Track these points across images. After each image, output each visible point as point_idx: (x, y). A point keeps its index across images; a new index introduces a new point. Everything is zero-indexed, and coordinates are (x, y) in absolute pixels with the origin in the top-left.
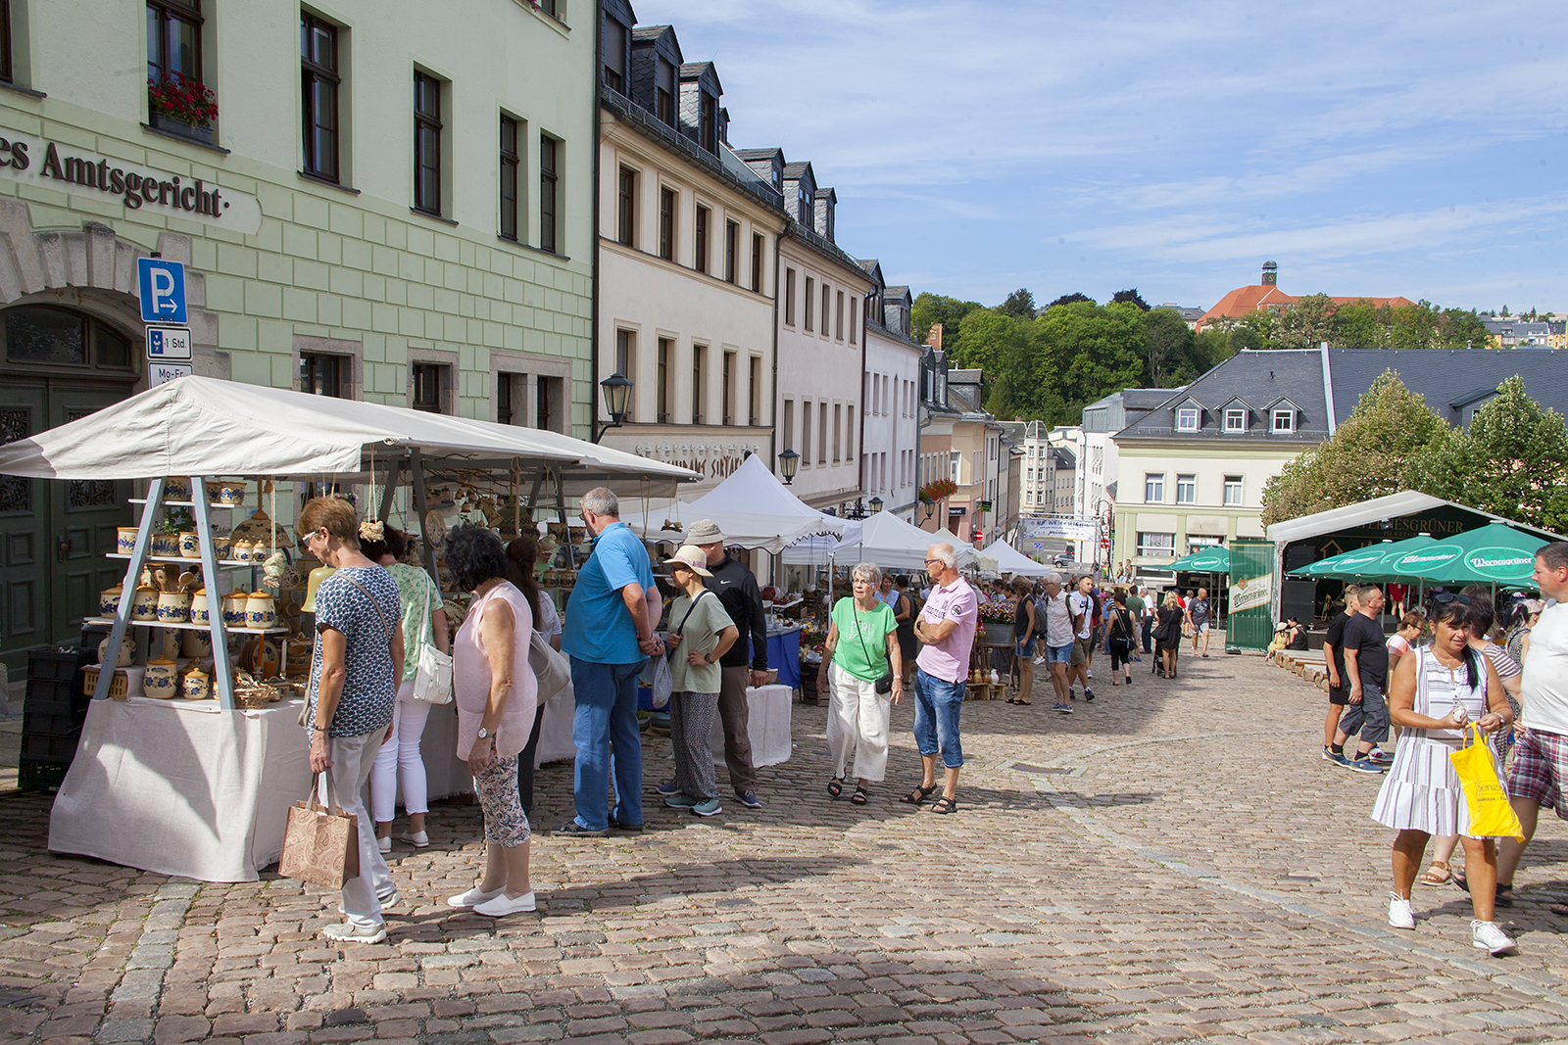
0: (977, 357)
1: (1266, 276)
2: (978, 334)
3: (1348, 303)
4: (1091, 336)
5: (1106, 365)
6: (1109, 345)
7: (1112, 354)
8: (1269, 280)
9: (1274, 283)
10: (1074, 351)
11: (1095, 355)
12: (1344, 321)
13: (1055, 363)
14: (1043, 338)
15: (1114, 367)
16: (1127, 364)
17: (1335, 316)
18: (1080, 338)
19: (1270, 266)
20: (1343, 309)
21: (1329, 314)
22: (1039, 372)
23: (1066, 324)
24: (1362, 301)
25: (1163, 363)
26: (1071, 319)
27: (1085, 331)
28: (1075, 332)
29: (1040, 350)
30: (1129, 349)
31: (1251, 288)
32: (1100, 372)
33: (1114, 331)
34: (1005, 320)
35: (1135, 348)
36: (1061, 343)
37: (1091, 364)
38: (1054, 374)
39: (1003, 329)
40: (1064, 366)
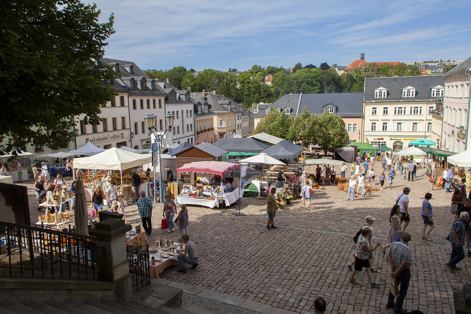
0: (276, 85)
1: (362, 57)
2: (277, 79)
3: (382, 64)
4: (306, 78)
5: (311, 86)
6: (311, 80)
7: (312, 83)
8: (363, 58)
9: (364, 59)
10: (303, 82)
11: (308, 83)
12: (380, 69)
13: (298, 86)
14: (295, 79)
15: (313, 86)
16: (316, 85)
17: (378, 68)
18: (304, 79)
19: (363, 54)
20: (380, 66)
21: (376, 68)
22: (293, 88)
23: (301, 75)
24: (386, 63)
25: (327, 84)
26: (302, 73)
27: (305, 77)
28: (302, 77)
29: (294, 82)
30: (317, 81)
31: (357, 61)
32: (309, 87)
33: (313, 76)
34: (284, 75)
35: (319, 81)
36: (299, 80)
37: (307, 85)
38: (297, 88)
39: (283, 77)
40: (300, 86)
